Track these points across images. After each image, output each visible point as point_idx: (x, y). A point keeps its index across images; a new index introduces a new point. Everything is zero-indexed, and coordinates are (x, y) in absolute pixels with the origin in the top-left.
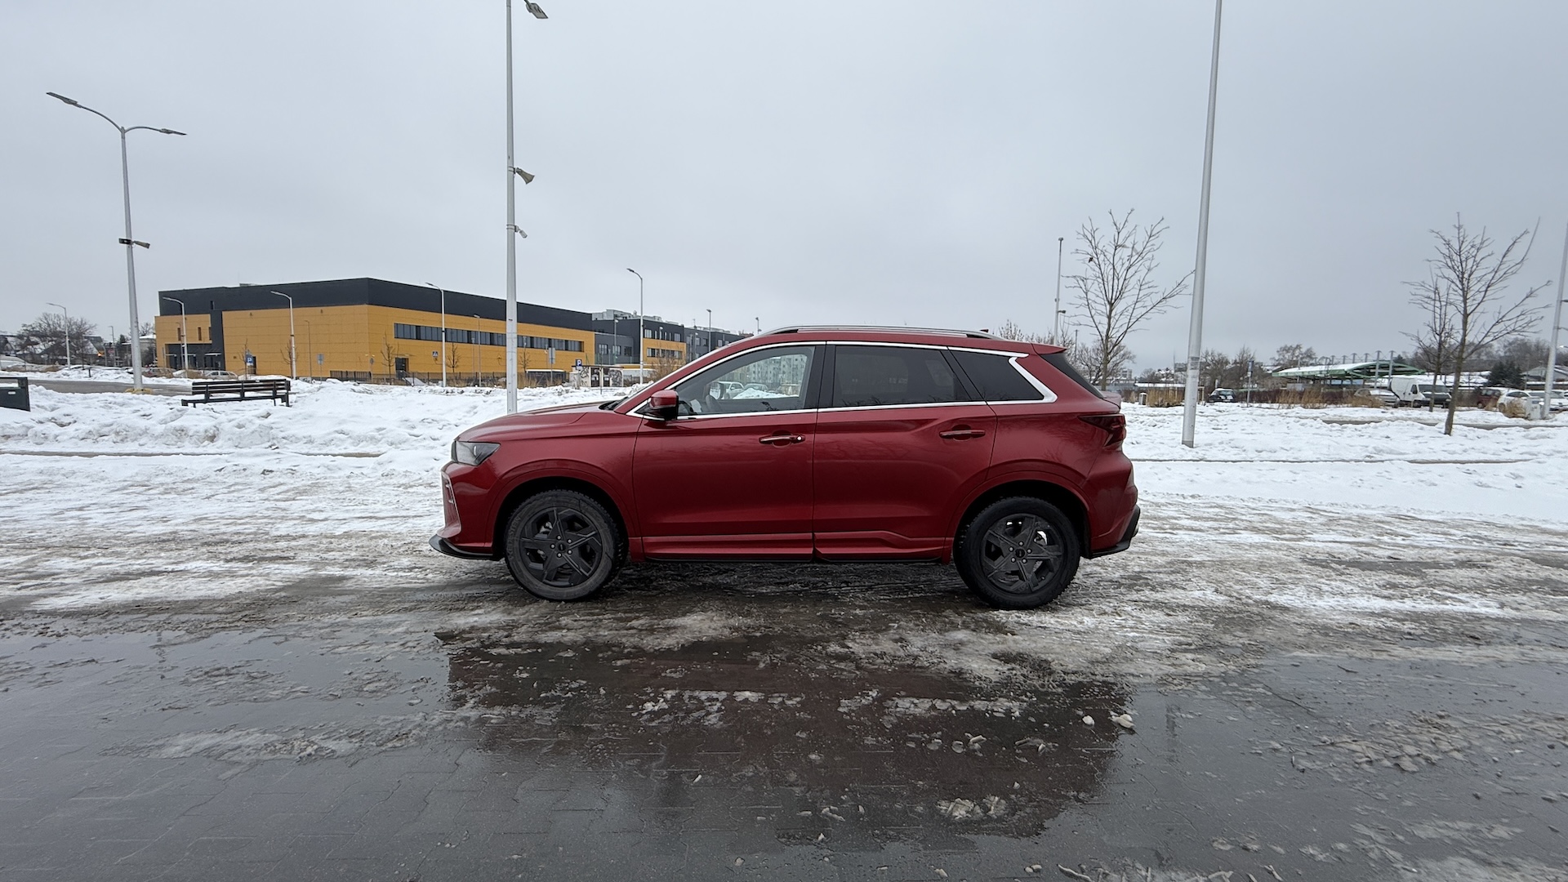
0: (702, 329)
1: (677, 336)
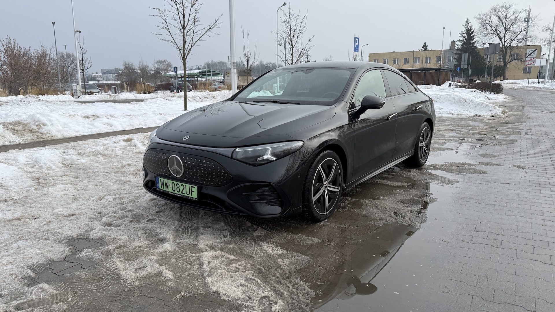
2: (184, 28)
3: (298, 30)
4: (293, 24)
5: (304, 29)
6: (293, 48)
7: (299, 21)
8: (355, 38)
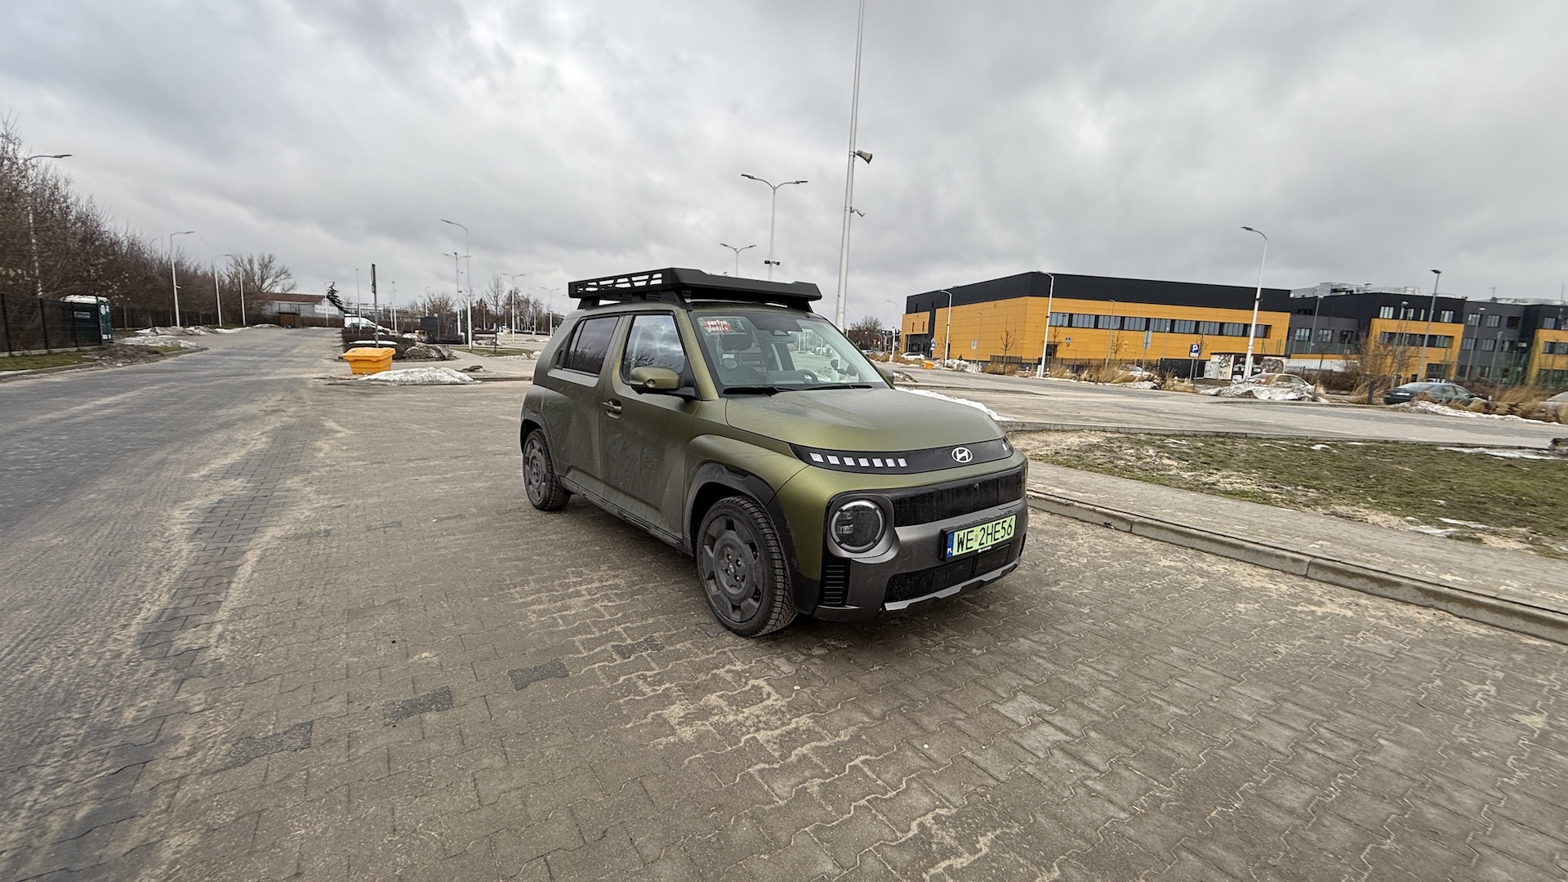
0: (1509, 302)
1: (1447, 315)
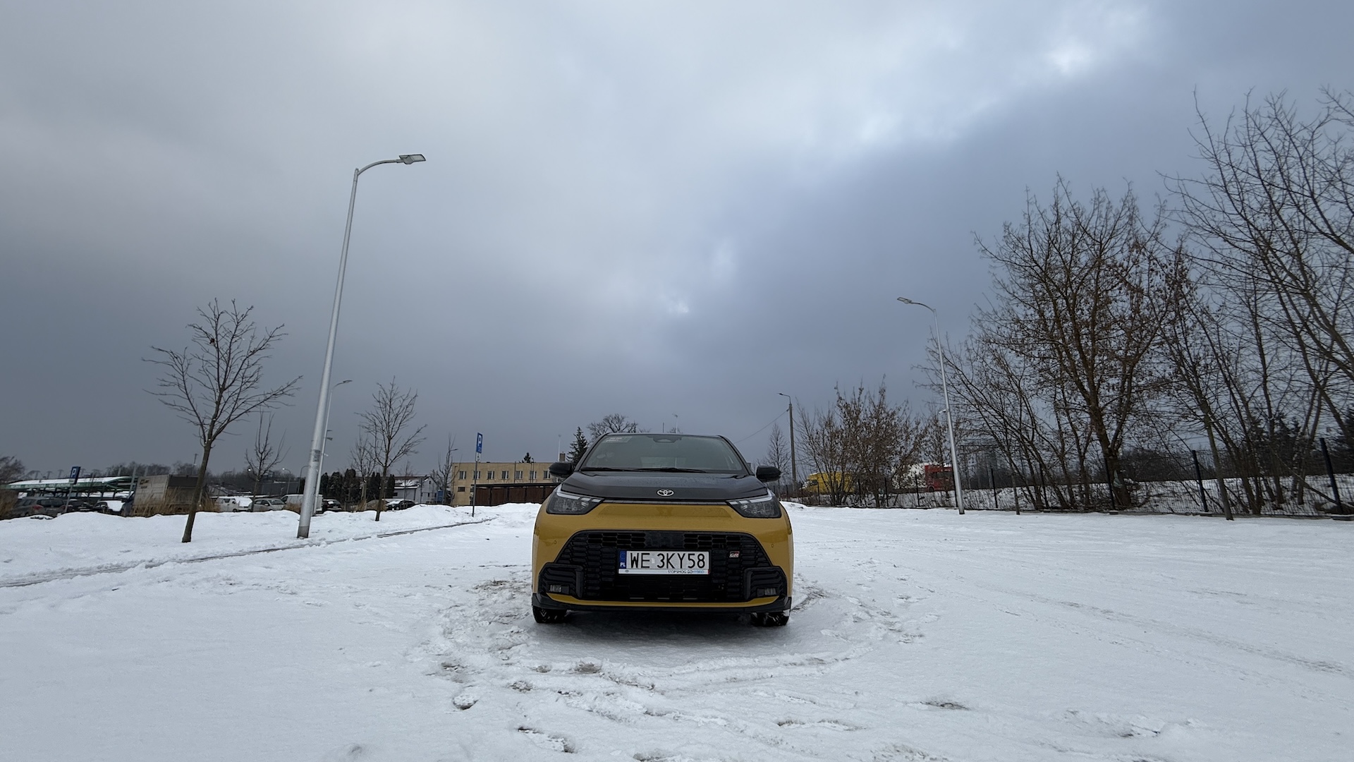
2: (222, 389)
3: (402, 415)
4: (396, 405)
5: (410, 416)
6: (390, 438)
7: (406, 403)
8: (479, 434)
